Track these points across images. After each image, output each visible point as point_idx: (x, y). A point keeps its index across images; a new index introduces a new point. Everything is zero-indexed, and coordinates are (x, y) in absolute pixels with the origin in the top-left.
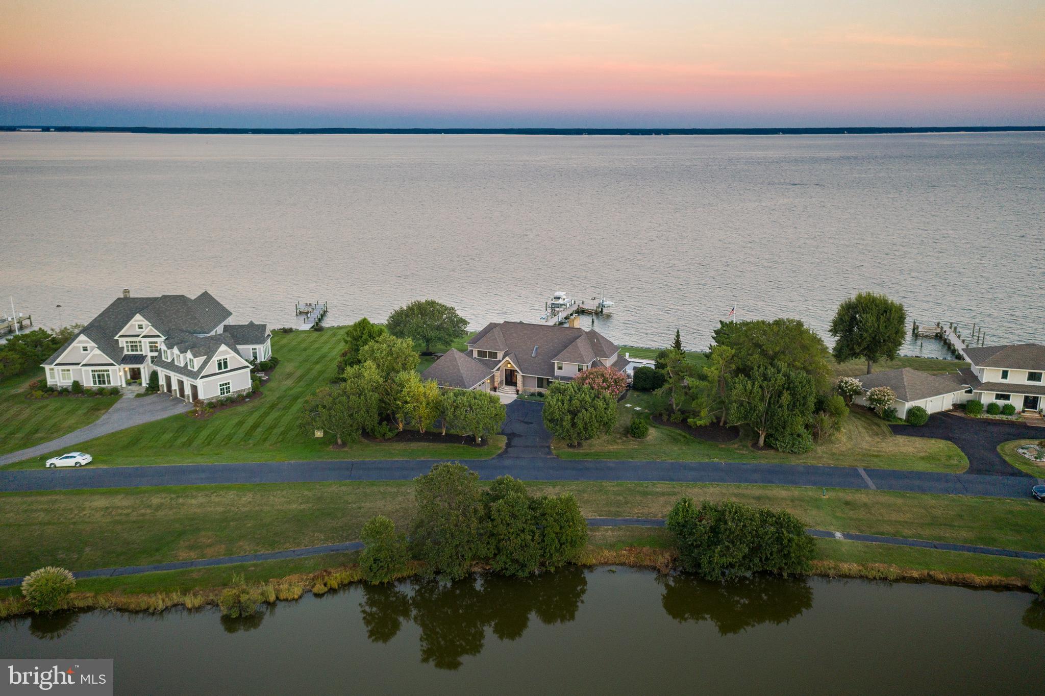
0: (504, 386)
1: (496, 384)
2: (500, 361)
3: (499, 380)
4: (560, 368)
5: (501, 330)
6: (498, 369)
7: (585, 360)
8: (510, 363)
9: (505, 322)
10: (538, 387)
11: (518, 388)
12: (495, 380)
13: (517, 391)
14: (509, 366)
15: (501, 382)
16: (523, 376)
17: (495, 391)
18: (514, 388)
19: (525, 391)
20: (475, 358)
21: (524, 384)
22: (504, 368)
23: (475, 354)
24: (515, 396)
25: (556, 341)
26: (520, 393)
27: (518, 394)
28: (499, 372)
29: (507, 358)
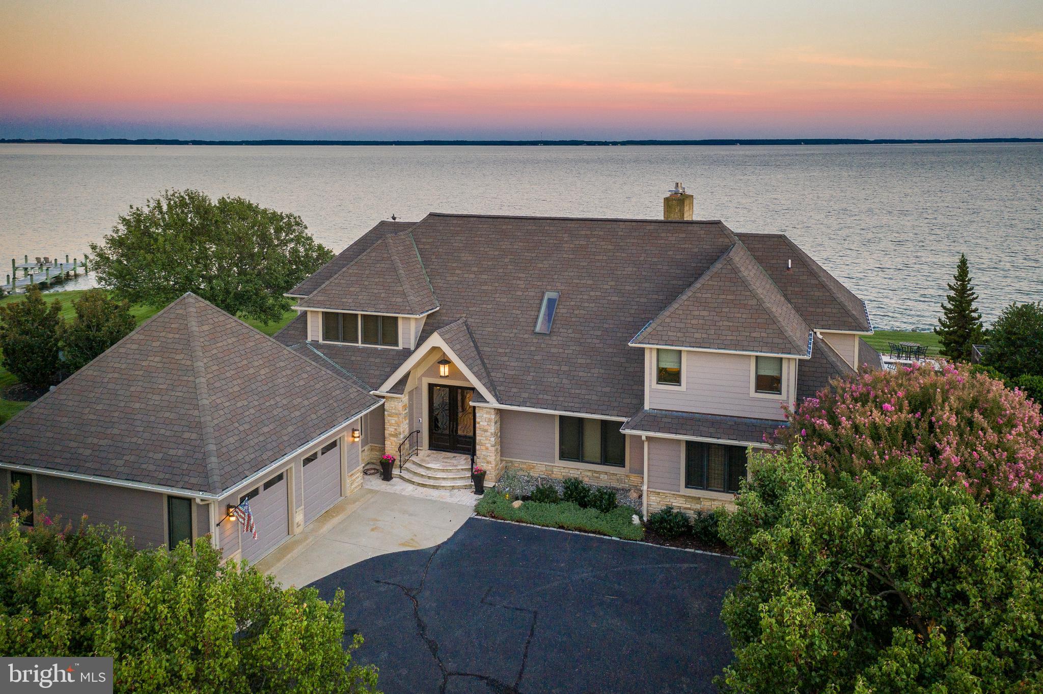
0: (424, 451)
1: (391, 448)
2: (407, 353)
3: (404, 429)
4: (669, 376)
5: (417, 242)
6: (399, 387)
7: (789, 333)
8: (445, 361)
9: (432, 215)
10: (563, 456)
11: (481, 464)
12: (389, 430)
13: (478, 479)
14: (444, 370)
15: (413, 436)
16: (499, 412)
17: (387, 476)
18: (461, 462)
19: (505, 476)
20: (315, 344)
21: (504, 446)
22: (426, 381)
23: (315, 330)
24: (469, 500)
25: (629, 270)
26: (488, 484)
27: (479, 489)
28: (405, 398)
29: (435, 340)
